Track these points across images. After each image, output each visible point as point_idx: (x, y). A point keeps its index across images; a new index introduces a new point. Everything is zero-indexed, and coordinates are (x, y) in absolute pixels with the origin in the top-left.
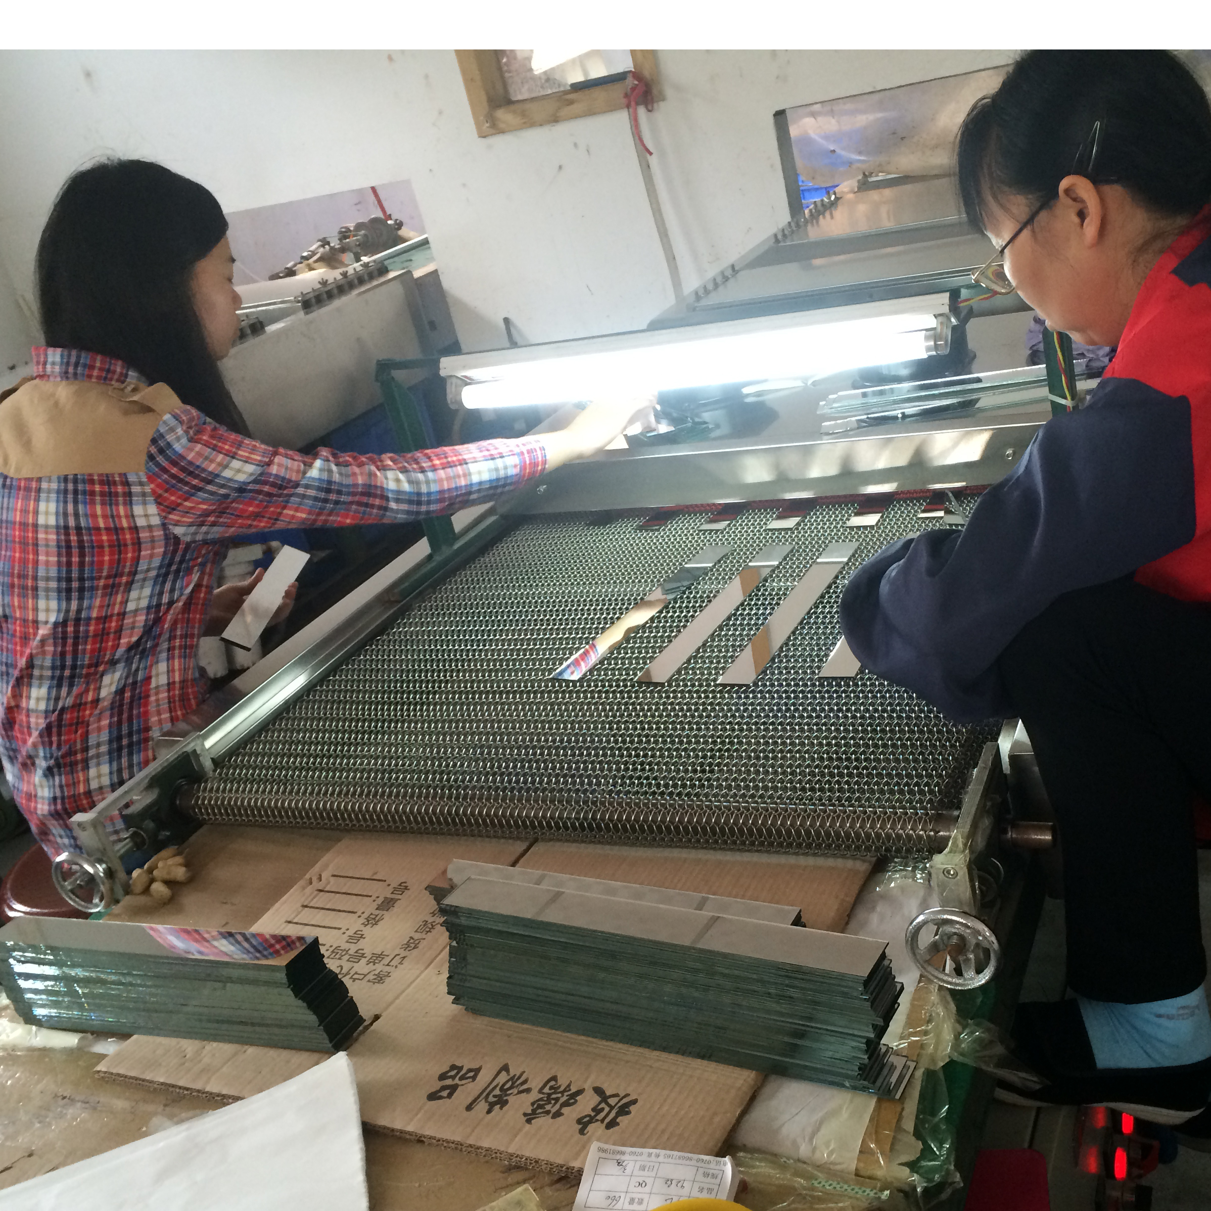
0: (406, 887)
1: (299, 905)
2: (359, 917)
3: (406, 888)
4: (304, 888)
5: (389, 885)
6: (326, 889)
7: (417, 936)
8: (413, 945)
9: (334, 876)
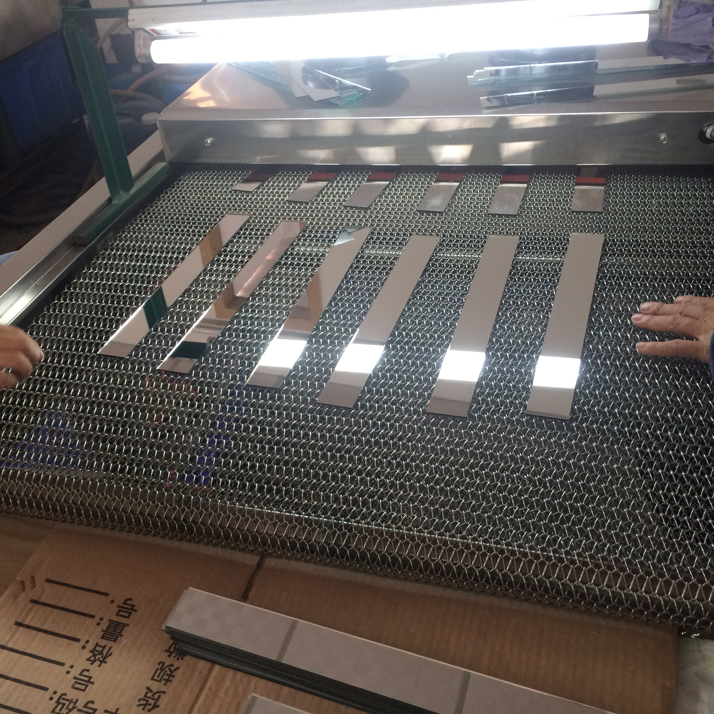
0: (133, 606)
1: (12, 622)
2: (84, 647)
3: (133, 608)
4: (16, 597)
5: (112, 602)
6: (41, 600)
7: (155, 686)
8: (152, 702)
9: (48, 581)
